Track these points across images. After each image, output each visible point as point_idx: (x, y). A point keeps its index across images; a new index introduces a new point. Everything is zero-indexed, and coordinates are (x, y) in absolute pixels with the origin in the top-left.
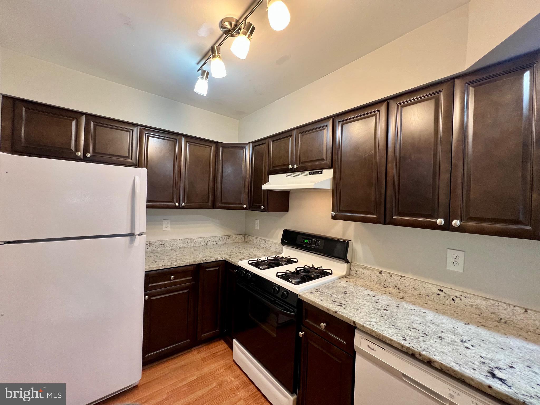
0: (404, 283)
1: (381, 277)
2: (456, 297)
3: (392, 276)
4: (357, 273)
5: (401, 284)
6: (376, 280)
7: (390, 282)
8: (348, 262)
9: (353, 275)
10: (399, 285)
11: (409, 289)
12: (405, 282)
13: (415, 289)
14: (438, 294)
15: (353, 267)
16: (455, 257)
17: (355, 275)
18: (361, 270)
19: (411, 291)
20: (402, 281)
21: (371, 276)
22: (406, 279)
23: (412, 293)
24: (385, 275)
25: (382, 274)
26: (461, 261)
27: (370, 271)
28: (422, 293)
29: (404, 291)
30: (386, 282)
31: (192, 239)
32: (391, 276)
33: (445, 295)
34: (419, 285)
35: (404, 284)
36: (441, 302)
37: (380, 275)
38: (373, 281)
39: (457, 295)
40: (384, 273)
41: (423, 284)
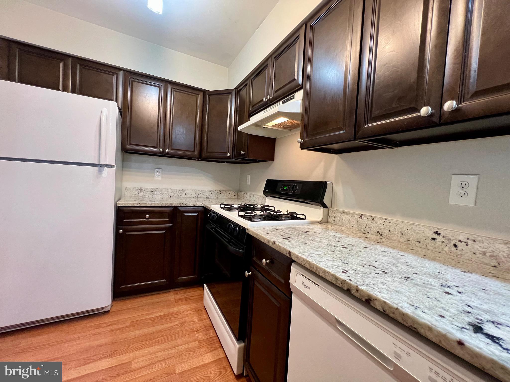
0: (388, 226)
1: (362, 222)
2: (460, 241)
3: (375, 219)
4: (335, 219)
5: (384, 229)
6: (355, 226)
7: (371, 227)
8: (325, 206)
9: (330, 222)
10: (383, 230)
11: (395, 235)
12: (390, 226)
13: (402, 234)
14: (434, 239)
15: (331, 213)
16: (463, 185)
17: (333, 222)
18: (339, 215)
19: (396, 237)
20: (387, 224)
21: (350, 222)
22: (392, 222)
23: (398, 239)
24: (366, 218)
25: (363, 218)
26: (472, 191)
27: (349, 216)
28: (411, 239)
29: (388, 238)
30: (367, 227)
31: (183, 190)
32: (373, 219)
33: (443, 240)
34: (408, 228)
35: (388, 228)
36: (437, 250)
37: (360, 219)
38: (352, 227)
39: (461, 238)
40: (365, 217)
41: (414, 227)
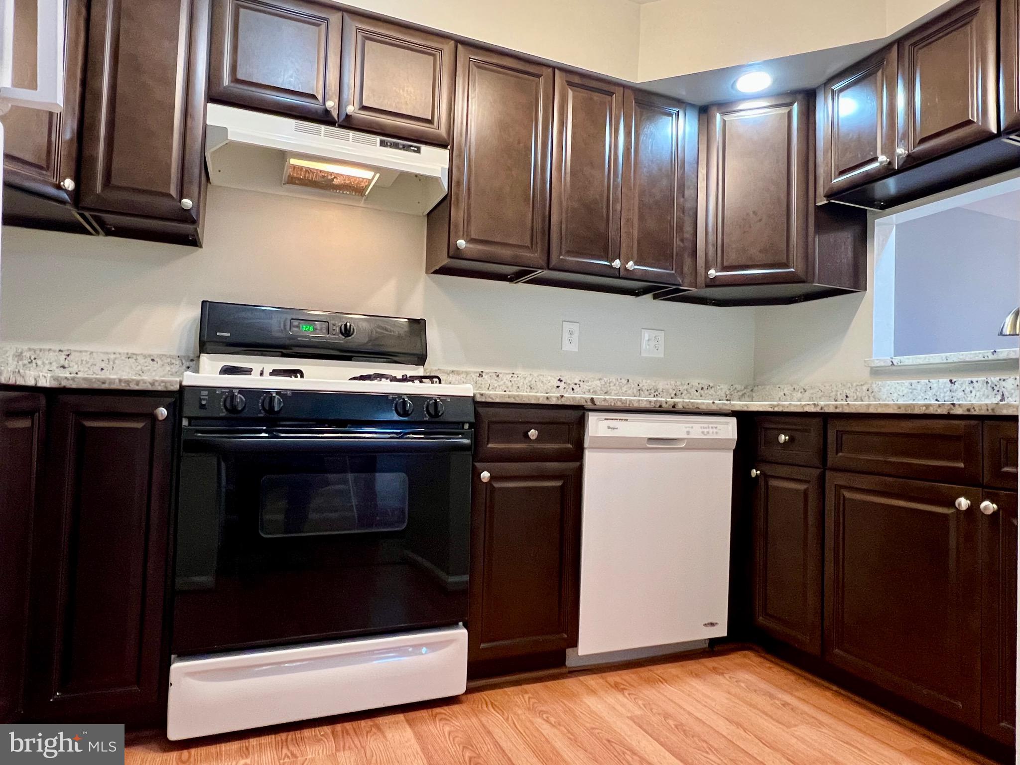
0: (516, 382)
2: (576, 384)
3: (499, 375)
5: (512, 386)
7: (496, 387)
14: (558, 387)
16: (571, 332)
20: (515, 379)
22: (520, 376)
24: (489, 376)
25: (484, 376)
26: (576, 336)
27: (462, 376)
33: (565, 386)
37: (480, 378)
39: (577, 381)
40: (487, 373)
41: (541, 377)
